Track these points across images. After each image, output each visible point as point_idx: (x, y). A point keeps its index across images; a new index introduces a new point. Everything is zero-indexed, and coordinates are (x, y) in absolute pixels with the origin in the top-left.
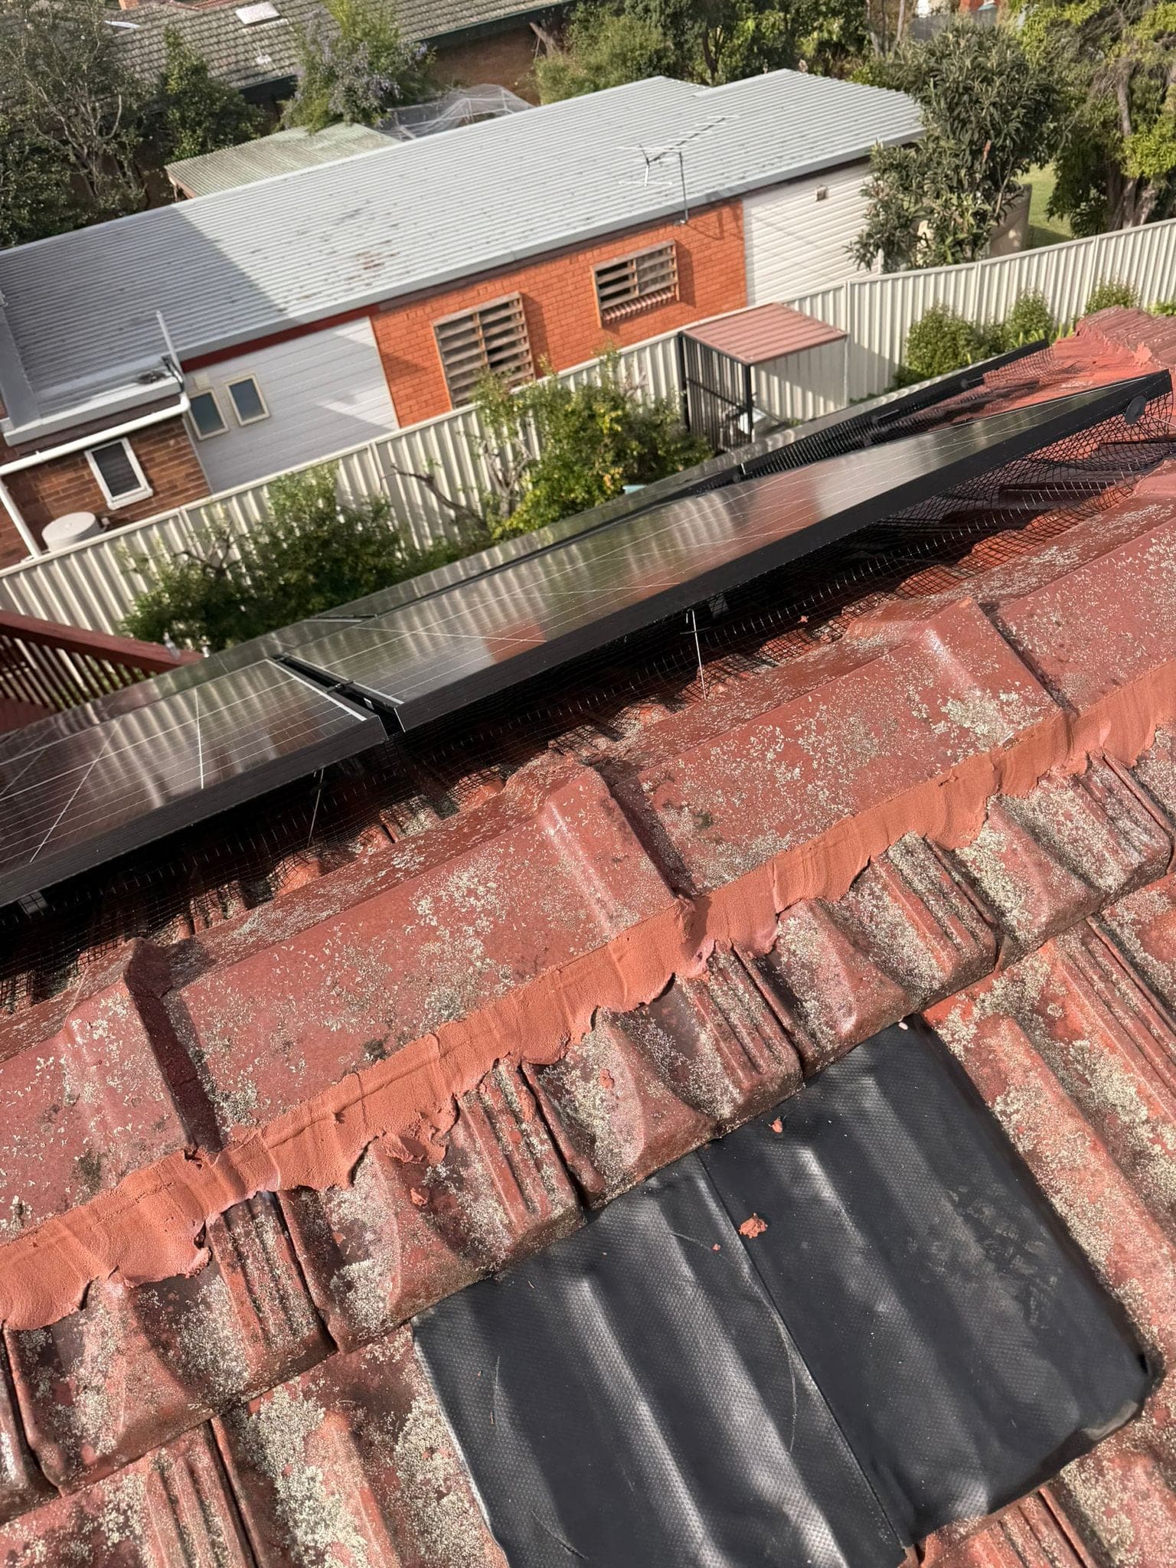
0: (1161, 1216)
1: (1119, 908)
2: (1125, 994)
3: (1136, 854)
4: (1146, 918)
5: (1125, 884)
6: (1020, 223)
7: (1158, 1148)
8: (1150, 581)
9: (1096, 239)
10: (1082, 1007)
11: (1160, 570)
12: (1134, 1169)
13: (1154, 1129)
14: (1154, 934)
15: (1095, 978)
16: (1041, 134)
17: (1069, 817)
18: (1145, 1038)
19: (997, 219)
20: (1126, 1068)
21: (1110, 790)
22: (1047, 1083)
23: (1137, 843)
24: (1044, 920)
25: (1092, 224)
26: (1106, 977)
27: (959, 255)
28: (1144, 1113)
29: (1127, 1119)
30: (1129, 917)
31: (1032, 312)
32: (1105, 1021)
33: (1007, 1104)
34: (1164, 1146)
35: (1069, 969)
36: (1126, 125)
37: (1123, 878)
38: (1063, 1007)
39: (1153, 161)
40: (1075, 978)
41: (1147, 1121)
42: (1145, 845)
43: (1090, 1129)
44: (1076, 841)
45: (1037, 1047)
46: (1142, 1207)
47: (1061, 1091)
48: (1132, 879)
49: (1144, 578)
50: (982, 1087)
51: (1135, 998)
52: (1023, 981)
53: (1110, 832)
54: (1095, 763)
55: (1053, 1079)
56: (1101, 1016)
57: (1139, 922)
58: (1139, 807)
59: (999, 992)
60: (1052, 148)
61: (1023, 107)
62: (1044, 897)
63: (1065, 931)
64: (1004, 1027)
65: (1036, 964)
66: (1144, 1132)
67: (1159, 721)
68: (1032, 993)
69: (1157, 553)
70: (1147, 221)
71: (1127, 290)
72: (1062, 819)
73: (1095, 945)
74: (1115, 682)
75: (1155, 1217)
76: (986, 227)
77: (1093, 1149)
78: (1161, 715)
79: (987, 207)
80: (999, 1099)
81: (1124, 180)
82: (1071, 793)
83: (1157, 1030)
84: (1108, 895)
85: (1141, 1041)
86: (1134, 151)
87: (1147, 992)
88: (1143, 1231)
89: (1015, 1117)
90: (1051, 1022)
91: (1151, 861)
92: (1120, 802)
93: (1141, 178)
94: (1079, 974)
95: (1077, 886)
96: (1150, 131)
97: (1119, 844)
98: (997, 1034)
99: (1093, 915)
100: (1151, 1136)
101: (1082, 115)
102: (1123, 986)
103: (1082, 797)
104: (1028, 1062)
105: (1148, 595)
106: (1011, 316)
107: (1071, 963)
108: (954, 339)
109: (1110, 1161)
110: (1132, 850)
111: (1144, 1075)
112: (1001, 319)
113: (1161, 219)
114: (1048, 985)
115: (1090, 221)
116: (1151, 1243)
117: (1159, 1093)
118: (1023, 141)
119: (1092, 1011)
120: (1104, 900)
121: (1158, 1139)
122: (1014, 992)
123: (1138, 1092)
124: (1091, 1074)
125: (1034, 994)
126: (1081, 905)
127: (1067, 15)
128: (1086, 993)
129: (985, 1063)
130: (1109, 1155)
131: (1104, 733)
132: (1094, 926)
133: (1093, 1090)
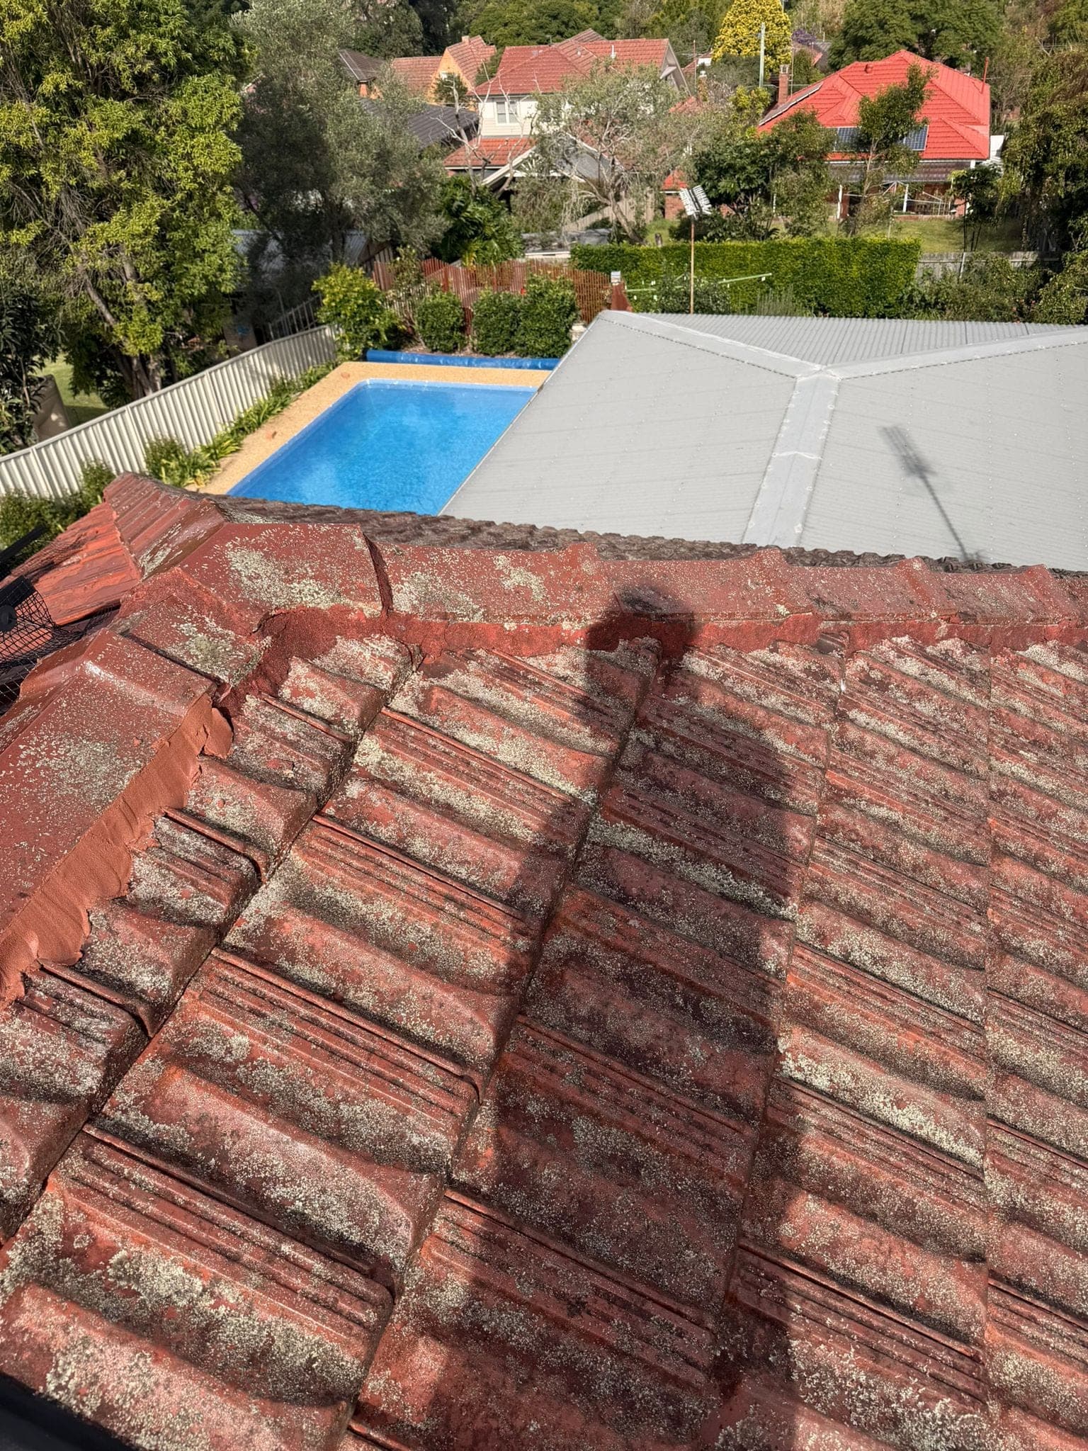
0: (242, 1378)
1: (118, 1096)
2: (139, 1184)
3: (100, 1046)
4: (146, 1090)
5: (104, 1078)
6: (57, 406)
7: (222, 1309)
8: (30, 786)
9: (127, 408)
10: (103, 1223)
11: (37, 771)
12: (204, 1349)
13: (212, 1294)
14: (157, 1102)
15: (107, 1185)
16: (37, 334)
17: (26, 1043)
18: (172, 1214)
19: (33, 408)
20: (165, 1254)
21: (58, 997)
22: (89, 1327)
23: (98, 1035)
24: (27, 1165)
25: (121, 395)
26: (118, 1178)
27: (11, 445)
28: (198, 1284)
29: (185, 1302)
30: (129, 1100)
31: (99, 477)
32: (128, 1223)
33: (58, 1376)
34: (227, 1304)
35: (78, 1193)
36: (108, 316)
37: (99, 1074)
38: (89, 1232)
39: (144, 341)
40: (85, 1198)
41: (204, 1290)
42: (107, 1032)
43: (146, 1343)
44: (42, 1062)
45: (68, 1296)
46: (220, 1384)
47: (106, 1325)
48: (108, 1069)
49: (24, 785)
50: (27, 1377)
51: (152, 1180)
52: (40, 1233)
53: (68, 1039)
54: (35, 979)
55: (93, 1318)
56: (123, 1221)
57: (141, 1098)
58: (90, 998)
59: (18, 1260)
60: (53, 343)
61: (10, 315)
62: (19, 1142)
63: (62, 1157)
64: (27, 1301)
65: (48, 1206)
66: (206, 1303)
67: (89, 906)
68: (53, 1238)
69: (29, 756)
70: (164, 386)
71: (173, 441)
72: (22, 1048)
73: (100, 1152)
74: (23, 895)
75: (235, 1384)
76: (24, 418)
77: (156, 1361)
78: (86, 899)
79: (17, 401)
80: (49, 1376)
81: (129, 359)
82: (18, 1020)
83: (181, 1198)
84: (91, 1098)
85: (169, 1218)
86: (126, 336)
87: (163, 1165)
88: (229, 1406)
89: (71, 1385)
90: (80, 1256)
91: (119, 1042)
92: (71, 1004)
93: (141, 355)
94: (87, 1190)
95: (50, 1112)
96: (131, 318)
97: (80, 1045)
98: (23, 1310)
99: (89, 1121)
100: (212, 1302)
101: (65, 315)
102: (137, 1176)
103: (29, 1019)
104: (63, 1318)
105: (33, 799)
106: (83, 484)
107: (78, 1186)
108: (40, 515)
109: (176, 1360)
110: (95, 1044)
111: (181, 1250)
112: (76, 488)
113: (174, 382)
114: (66, 1220)
115: (117, 394)
116: (240, 1412)
117: (201, 1259)
118: (22, 342)
119: (114, 1221)
120: (90, 1104)
121: (220, 1300)
122: (32, 1250)
123: (185, 1270)
124: (137, 1282)
125: (55, 1239)
126: (62, 1127)
127: (13, 239)
128: (102, 1208)
129: (21, 1350)
130: (172, 1355)
131: (34, 945)
132: (92, 1132)
133: (143, 1297)
